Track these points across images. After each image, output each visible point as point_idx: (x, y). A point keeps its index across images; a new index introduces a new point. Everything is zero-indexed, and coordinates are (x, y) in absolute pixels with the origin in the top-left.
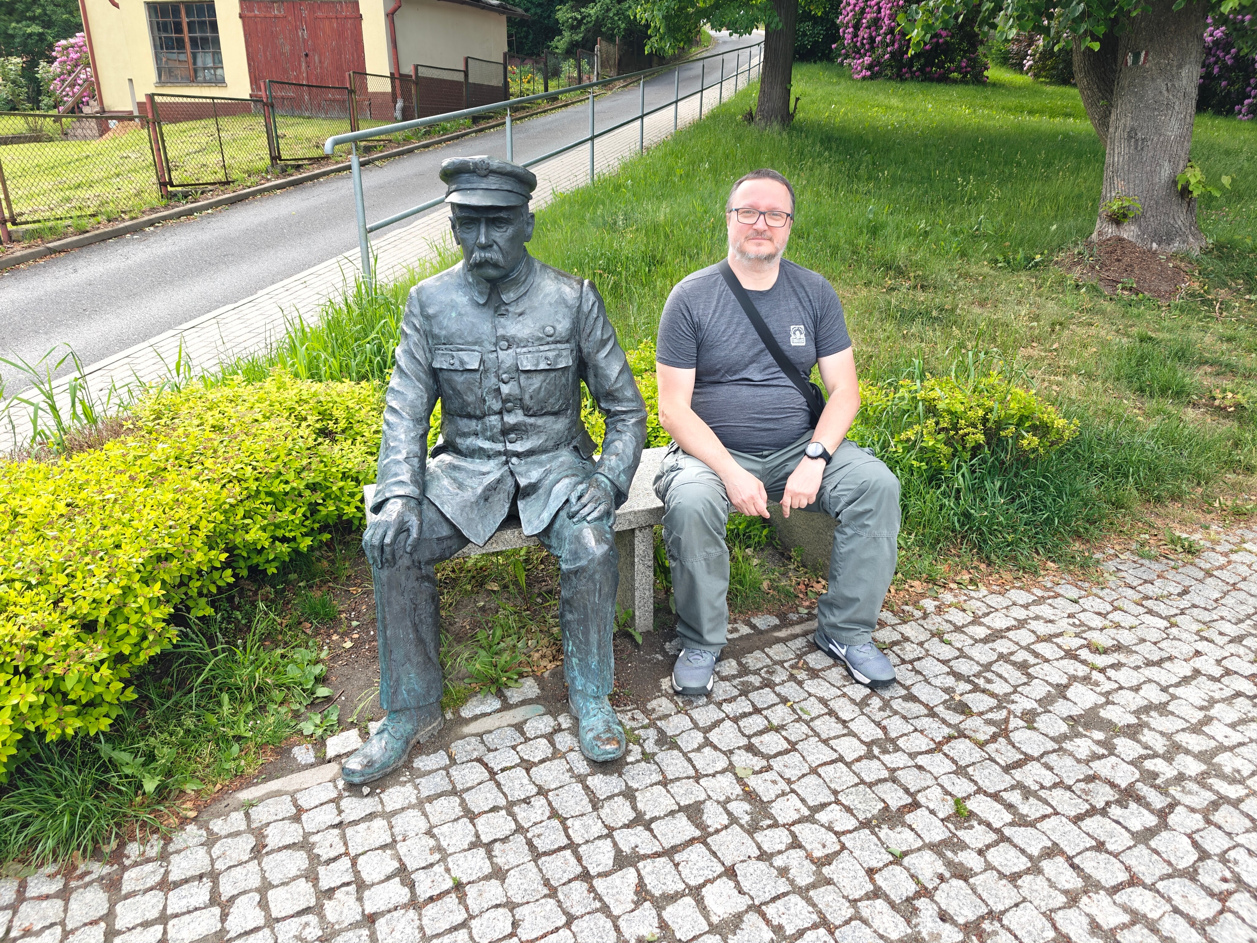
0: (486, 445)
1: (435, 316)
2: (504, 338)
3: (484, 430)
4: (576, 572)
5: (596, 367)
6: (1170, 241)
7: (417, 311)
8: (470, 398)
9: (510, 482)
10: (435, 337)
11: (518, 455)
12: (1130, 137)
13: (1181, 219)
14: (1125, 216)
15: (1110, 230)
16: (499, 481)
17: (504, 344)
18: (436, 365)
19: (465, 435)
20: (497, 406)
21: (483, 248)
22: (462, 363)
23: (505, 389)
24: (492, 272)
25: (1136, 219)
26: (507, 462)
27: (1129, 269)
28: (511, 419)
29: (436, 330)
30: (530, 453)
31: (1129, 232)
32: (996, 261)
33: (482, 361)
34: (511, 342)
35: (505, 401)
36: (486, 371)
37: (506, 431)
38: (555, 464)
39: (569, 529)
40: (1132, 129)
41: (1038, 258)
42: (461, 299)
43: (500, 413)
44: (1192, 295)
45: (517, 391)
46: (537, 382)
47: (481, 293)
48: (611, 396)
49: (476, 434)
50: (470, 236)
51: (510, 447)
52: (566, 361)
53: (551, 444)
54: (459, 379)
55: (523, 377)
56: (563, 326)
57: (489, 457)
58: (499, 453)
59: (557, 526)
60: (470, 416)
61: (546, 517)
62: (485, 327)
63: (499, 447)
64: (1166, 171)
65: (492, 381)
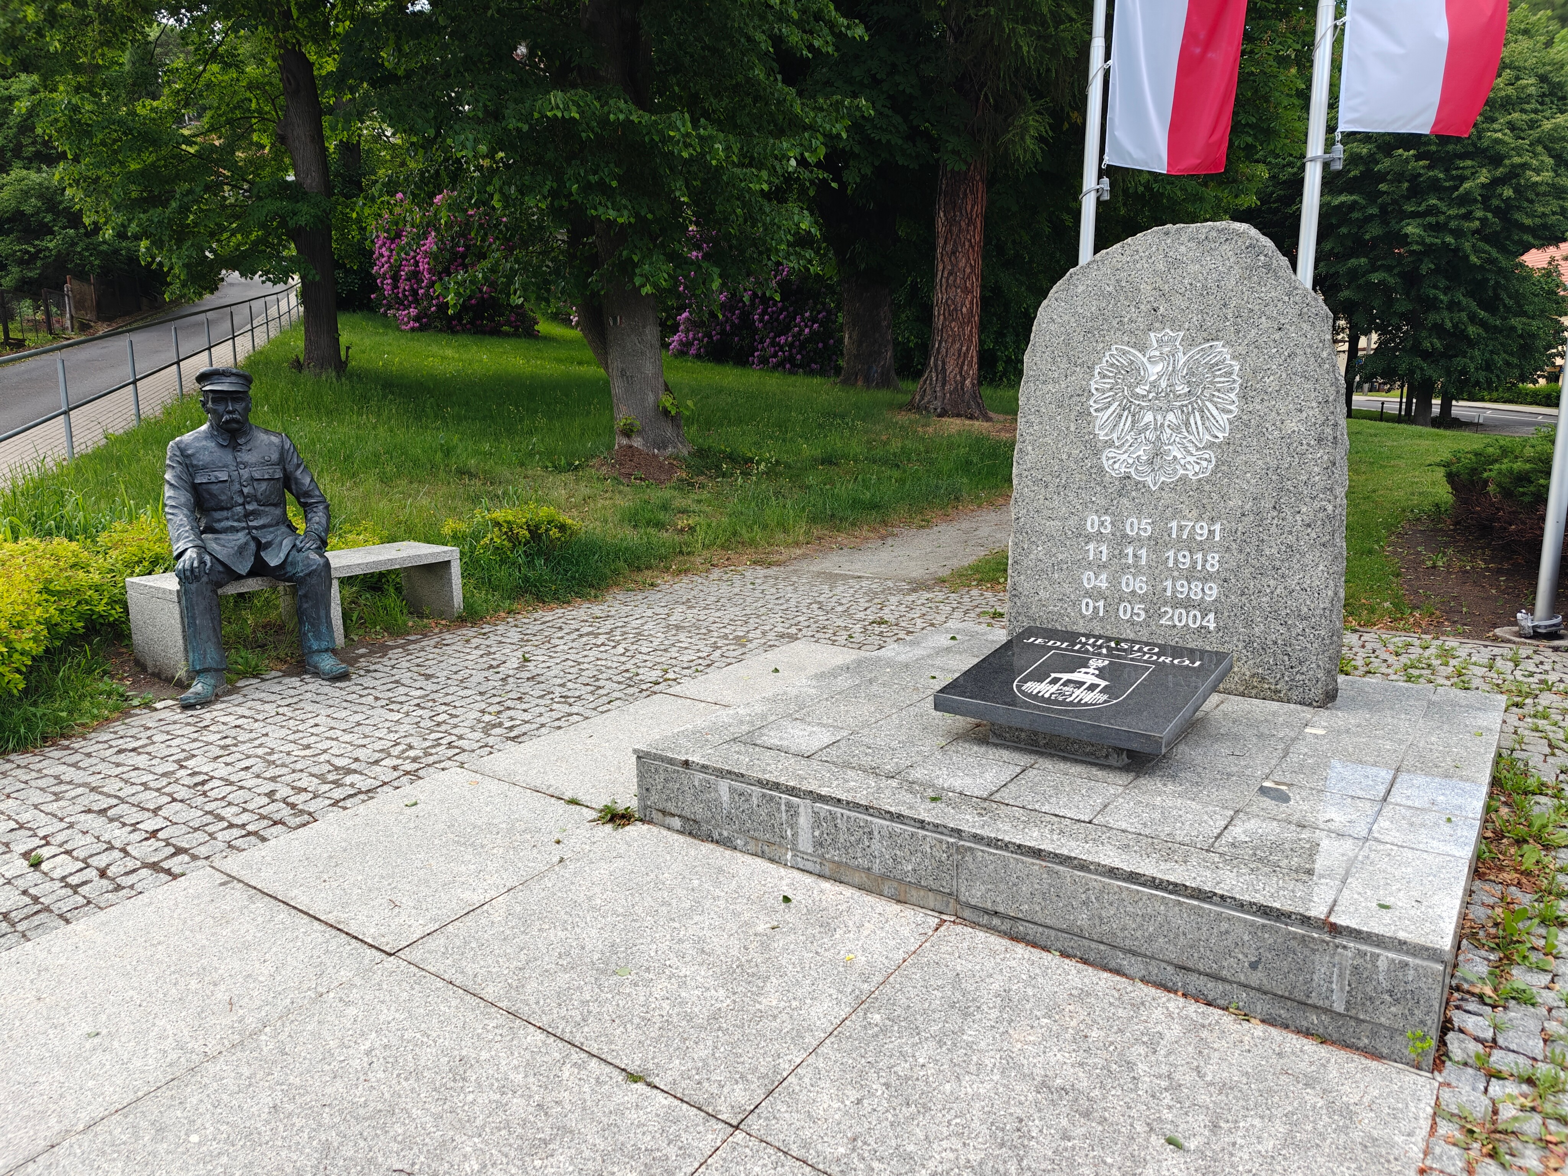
0: (235, 524)
1: (193, 455)
2: (242, 463)
3: (233, 516)
4: (309, 574)
5: (296, 479)
6: (665, 447)
7: (178, 453)
8: (223, 498)
9: (253, 545)
10: (193, 466)
11: (256, 528)
12: (622, 376)
13: (669, 432)
14: (632, 431)
15: (625, 441)
16: (246, 544)
17: (242, 466)
18: (197, 481)
19: (219, 521)
20: (240, 500)
21: (229, 412)
22: (216, 478)
23: (246, 490)
24: (235, 425)
25: (639, 433)
26: (249, 533)
27: (638, 467)
28: (249, 507)
29: (195, 462)
30: (263, 527)
31: (637, 442)
32: (547, 467)
33: (230, 476)
34: (246, 465)
35: (245, 497)
36: (232, 481)
37: (247, 515)
38: (279, 532)
39: (300, 557)
40: (623, 370)
41: (577, 463)
42: (211, 444)
43: (243, 504)
44: (682, 480)
45: (252, 491)
46: (264, 485)
47: (224, 440)
48: (307, 494)
49: (227, 519)
50: (221, 408)
51: (250, 524)
52: (279, 475)
53: (274, 522)
54: (214, 488)
55: (255, 483)
56: (275, 457)
57: (237, 531)
58: (243, 528)
59: (290, 559)
60: (222, 509)
61: (282, 556)
62: (227, 457)
63: (244, 524)
64: (651, 398)
65: (237, 486)
